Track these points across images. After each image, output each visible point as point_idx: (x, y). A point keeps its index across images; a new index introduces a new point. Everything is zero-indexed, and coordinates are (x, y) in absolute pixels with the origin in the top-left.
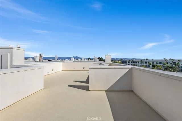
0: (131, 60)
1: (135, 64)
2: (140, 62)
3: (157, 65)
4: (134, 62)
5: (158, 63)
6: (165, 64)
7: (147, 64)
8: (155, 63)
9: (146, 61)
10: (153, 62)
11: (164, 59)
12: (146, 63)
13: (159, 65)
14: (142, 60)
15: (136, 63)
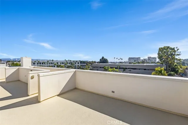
0: (37, 61)
1: (41, 65)
2: (46, 63)
3: (60, 66)
4: (40, 63)
5: (61, 64)
6: (66, 64)
7: (53, 65)
8: (59, 64)
9: (52, 62)
10: (57, 63)
11: (65, 60)
12: (52, 63)
13: (62, 65)
14: (48, 61)
15: (43, 64)
